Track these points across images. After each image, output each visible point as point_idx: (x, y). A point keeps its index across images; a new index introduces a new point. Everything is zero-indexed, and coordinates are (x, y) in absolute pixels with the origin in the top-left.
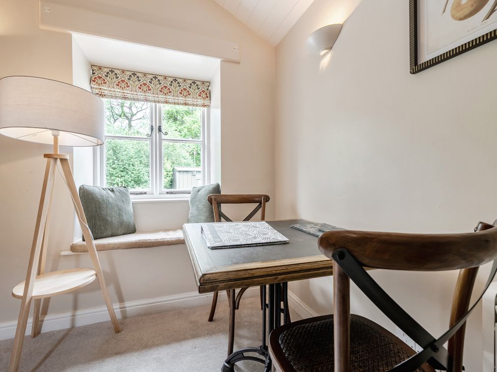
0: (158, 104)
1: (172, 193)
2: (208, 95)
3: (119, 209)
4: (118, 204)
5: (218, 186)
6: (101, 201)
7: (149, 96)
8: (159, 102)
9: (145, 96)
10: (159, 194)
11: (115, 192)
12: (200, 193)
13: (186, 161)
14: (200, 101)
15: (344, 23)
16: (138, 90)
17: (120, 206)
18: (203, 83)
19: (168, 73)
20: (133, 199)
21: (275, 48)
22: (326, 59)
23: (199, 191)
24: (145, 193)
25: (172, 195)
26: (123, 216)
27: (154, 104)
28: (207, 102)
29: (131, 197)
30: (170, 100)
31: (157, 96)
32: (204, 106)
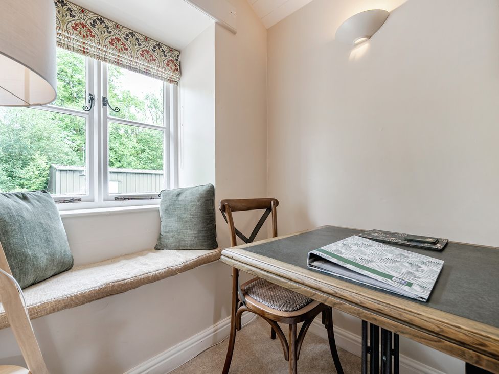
0: (102, 63)
1: (125, 199)
2: (178, 67)
3: (45, 231)
4: (42, 221)
5: (212, 188)
6: (6, 218)
7: (90, 46)
8: (105, 60)
9: (84, 43)
10: (104, 201)
11: (31, 200)
12: (180, 198)
13: (69, 158)
14: (168, 73)
15: (392, 11)
16: (71, 31)
17: (46, 224)
18: (171, 50)
19: (122, 20)
20: (63, 210)
21: (268, 30)
22: (361, 49)
23: (178, 195)
24: (79, 200)
25: (125, 201)
26: (53, 242)
27: (95, 61)
28: (175, 76)
29: (58, 206)
30: (125, 62)
31: (105, 49)
32: (171, 81)
